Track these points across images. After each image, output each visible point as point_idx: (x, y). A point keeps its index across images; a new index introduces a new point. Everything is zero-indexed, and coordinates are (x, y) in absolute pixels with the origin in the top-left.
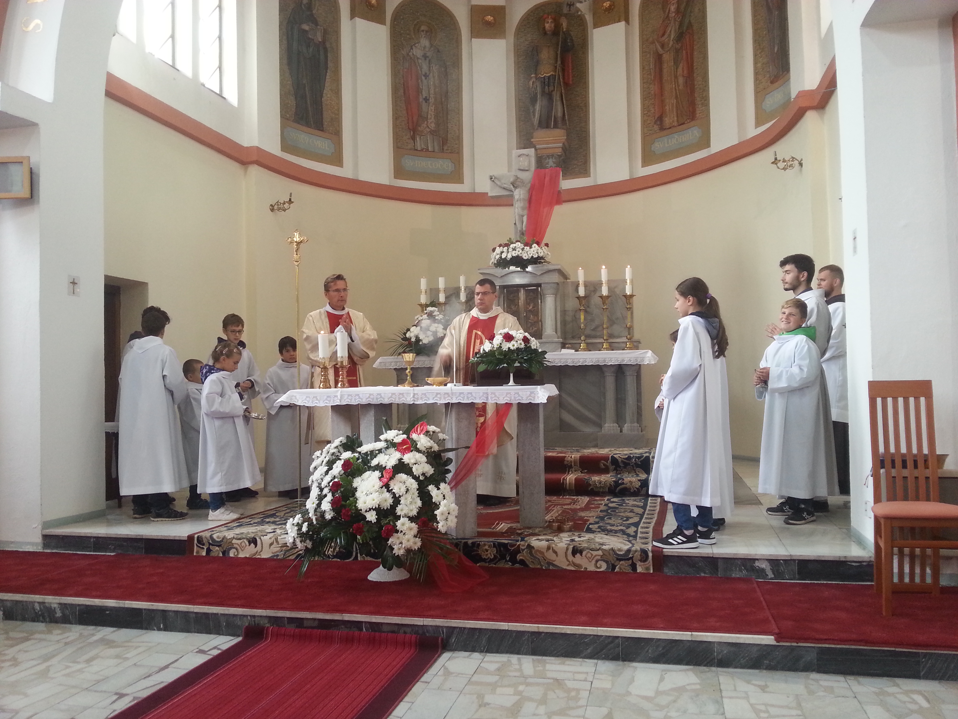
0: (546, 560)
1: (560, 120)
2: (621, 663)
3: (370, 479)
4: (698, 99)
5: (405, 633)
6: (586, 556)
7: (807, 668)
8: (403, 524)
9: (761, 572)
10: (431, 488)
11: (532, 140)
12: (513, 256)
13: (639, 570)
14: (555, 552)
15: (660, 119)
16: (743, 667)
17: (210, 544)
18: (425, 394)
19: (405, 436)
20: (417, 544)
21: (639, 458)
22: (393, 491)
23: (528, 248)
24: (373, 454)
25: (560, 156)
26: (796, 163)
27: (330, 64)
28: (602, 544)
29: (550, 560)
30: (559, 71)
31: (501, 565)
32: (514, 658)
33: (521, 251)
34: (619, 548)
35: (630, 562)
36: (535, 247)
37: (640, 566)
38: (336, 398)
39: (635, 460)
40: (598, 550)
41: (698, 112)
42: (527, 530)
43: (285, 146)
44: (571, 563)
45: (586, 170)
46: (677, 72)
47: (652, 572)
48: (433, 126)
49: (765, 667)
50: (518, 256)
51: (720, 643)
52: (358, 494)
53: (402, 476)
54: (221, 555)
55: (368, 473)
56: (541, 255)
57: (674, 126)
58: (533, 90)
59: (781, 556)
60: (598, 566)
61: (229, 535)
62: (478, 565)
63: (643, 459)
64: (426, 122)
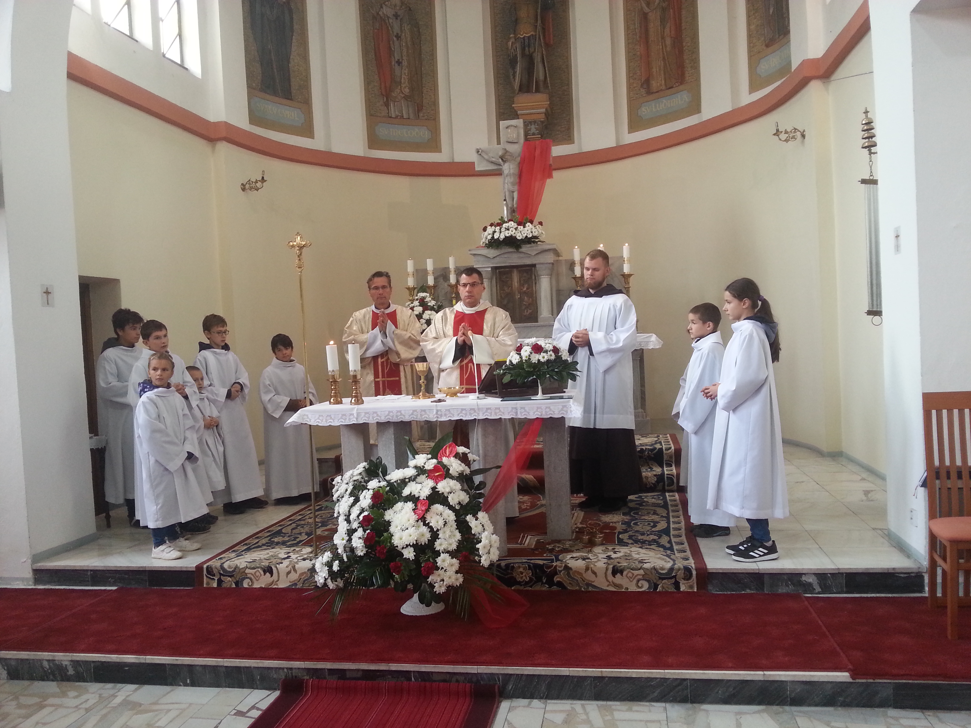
0: (584, 582)
1: (541, 84)
2: (689, 705)
3: (403, 511)
4: (687, 61)
5: (457, 681)
6: (626, 576)
7: (884, 704)
8: (443, 560)
9: (808, 587)
10: (469, 518)
11: (513, 105)
12: (506, 237)
13: (683, 588)
14: (594, 573)
15: (647, 83)
16: (816, 705)
17: (221, 574)
18: (449, 410)
19: (434, 461)
20: (457, 580)
21: (652, 450)
22: (430, 524)
23: (522, 227)
24: (404, 482)
25: (542, 122)
26: (798, 134)
27: (296, 27)
28: (641, 562)
29: (589, 581)
30: (539, 32)
31: (538, 587)
32: (578, 705)
33: (514, 231)
34: (661, 566)
35: (673, 581)
36: (529, 226)
37: (683, 584)
38: (352, 417)
39: (648, 453)
40: (640, 569)
41: (687, 75)
42: (558, 545)
43: (254, 119)
44: (611, 583)
45: (570, 137)
46: (664, 32)
47: (695, 590)
48: (407, 90)
49: (839, 704)
50: (511, 236)
51: (793, 682)
52: (392, 529)
53: (438, 507)
54: (234, 586)
55: (400, 505)
56: (535, 234)
57: (661, 90)
58: (512, 51)
59: (829, 569)
60: (640, 585)
61: (241, 563)
62: (513, 588)
63: (657, 452)
64: (399, 87)
